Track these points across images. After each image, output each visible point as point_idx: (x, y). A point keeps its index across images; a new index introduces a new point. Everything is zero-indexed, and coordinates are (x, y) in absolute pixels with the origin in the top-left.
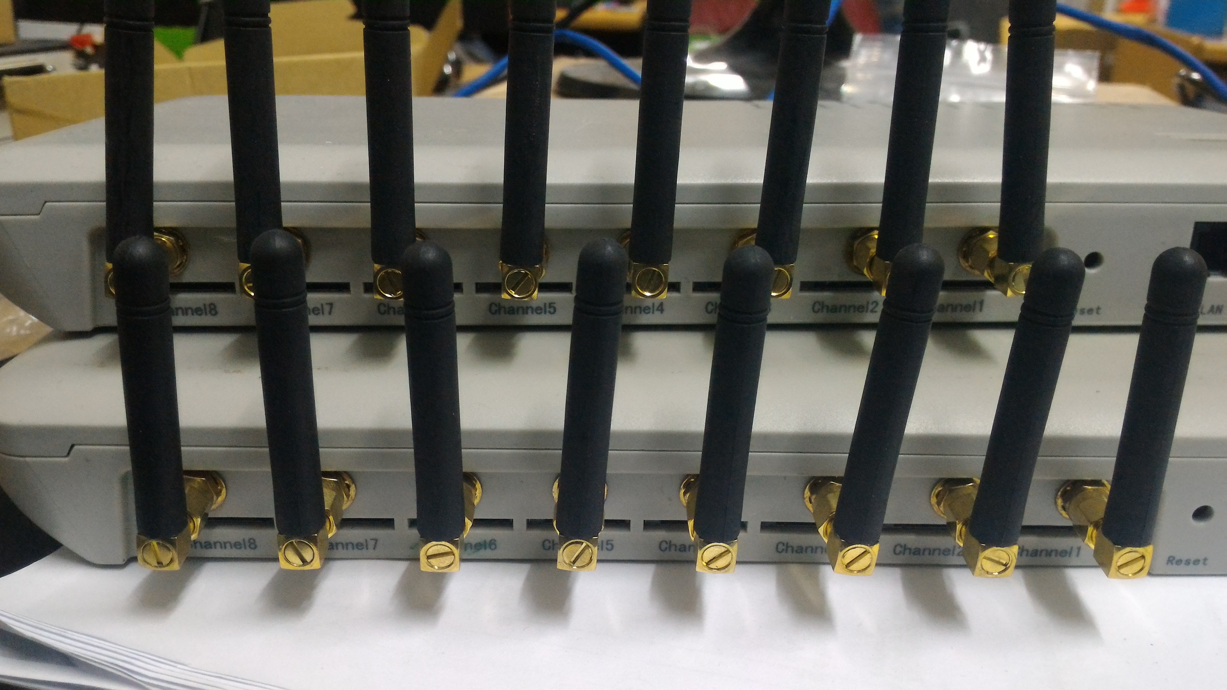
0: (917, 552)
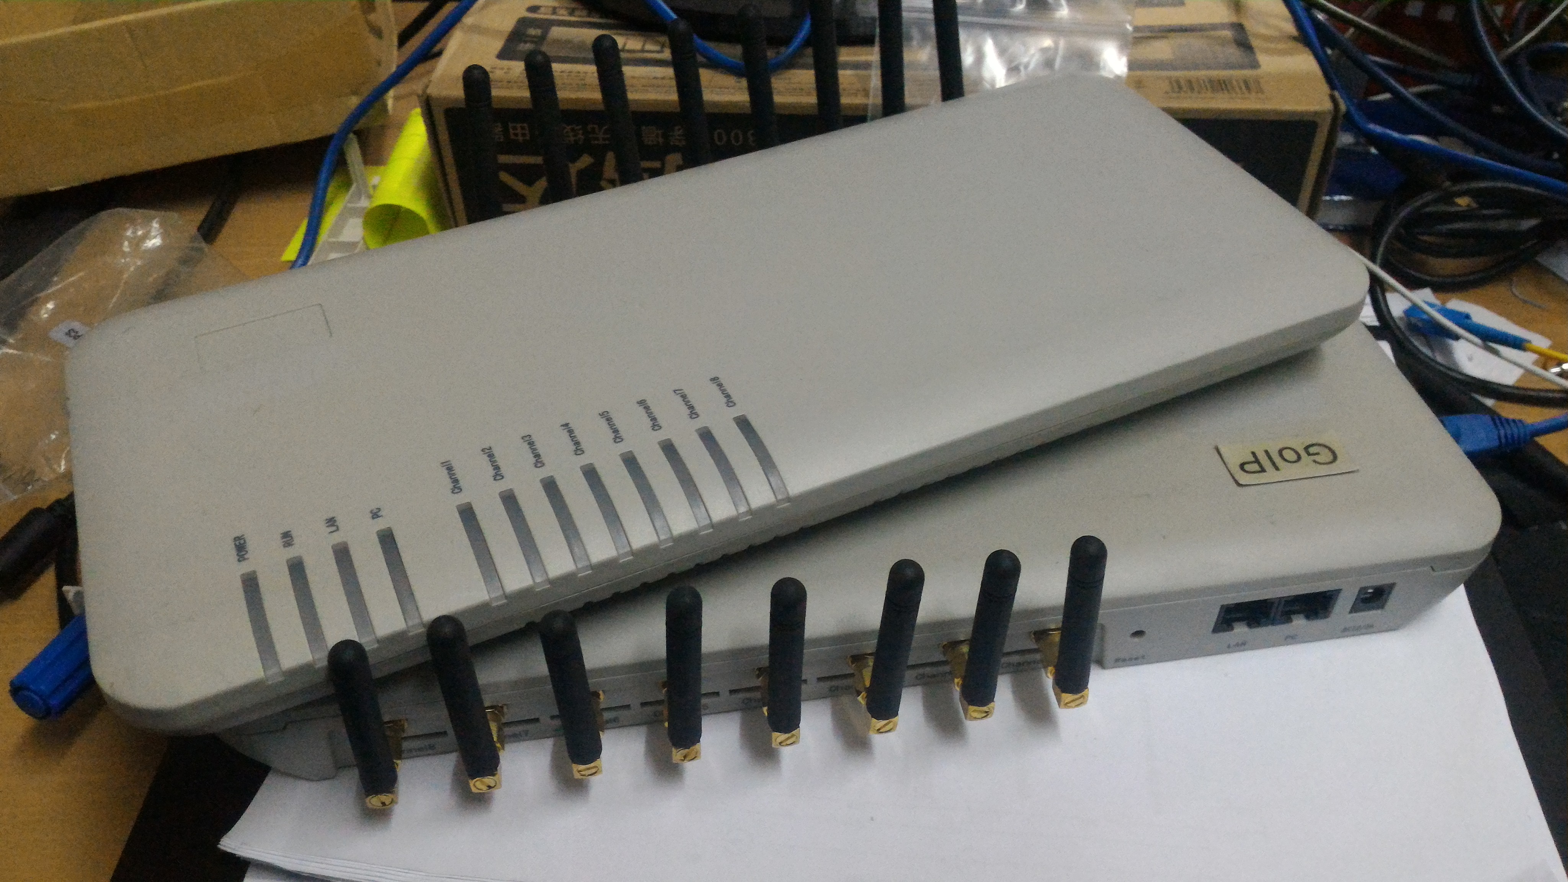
0: (933, 676)
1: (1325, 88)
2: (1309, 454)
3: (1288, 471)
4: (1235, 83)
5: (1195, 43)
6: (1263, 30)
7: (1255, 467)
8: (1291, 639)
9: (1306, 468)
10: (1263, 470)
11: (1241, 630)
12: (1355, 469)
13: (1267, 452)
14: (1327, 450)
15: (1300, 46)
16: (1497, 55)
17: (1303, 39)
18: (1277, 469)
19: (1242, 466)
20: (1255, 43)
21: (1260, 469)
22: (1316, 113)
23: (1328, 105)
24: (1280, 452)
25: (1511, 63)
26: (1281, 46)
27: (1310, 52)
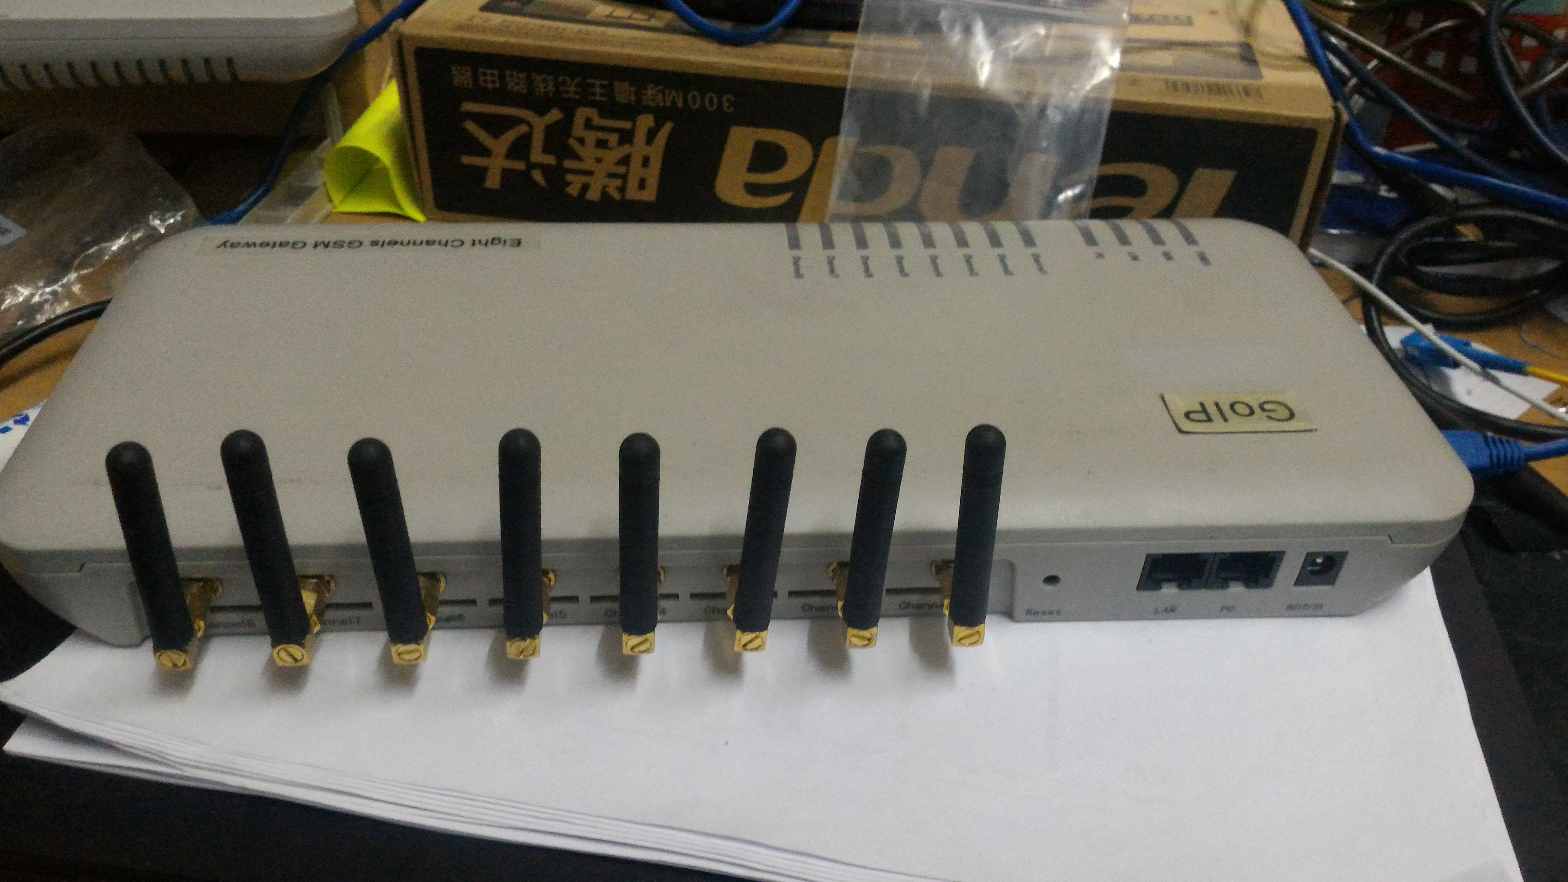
0: (822, 609)
1: (1328, 101)
2: (1263, 409)
3: (1236, 423)
4: (1234, 90)
5: (1197, 56)
6: (1270, 49)
7: (1203, 417)
8: (1228, 611)
9: (1259, 422)
10: (1210, 420)
11: (1169, 592)
12: (1313, 427)
13: (1217, 405)
14: (1282, 408)
15: (1307, 65)
16: (1517, 91)
17: (1313, 59)
18: (1226, 420)
19: (1187, 415)
20: (1258, 57)
21: (1206, 419)
22: (1315, 121)
23: (1330, 114)
24: (1232, 406)
25: (1531, 101)
26: (1286, 63)
27: (1316, 70)
